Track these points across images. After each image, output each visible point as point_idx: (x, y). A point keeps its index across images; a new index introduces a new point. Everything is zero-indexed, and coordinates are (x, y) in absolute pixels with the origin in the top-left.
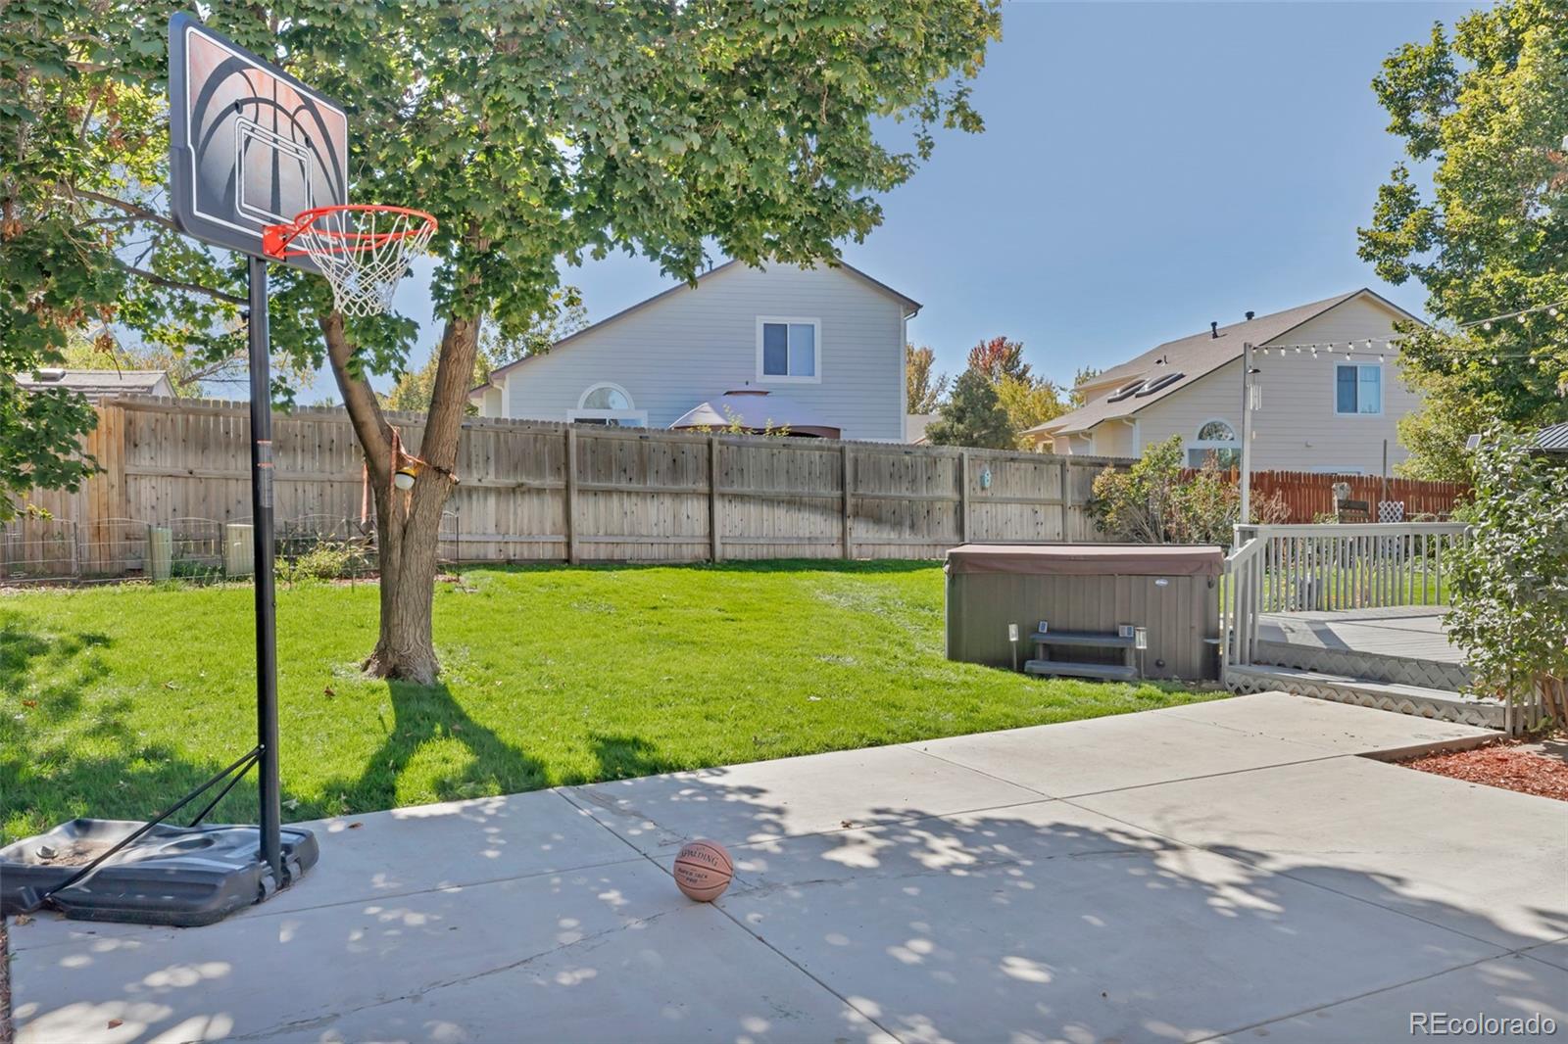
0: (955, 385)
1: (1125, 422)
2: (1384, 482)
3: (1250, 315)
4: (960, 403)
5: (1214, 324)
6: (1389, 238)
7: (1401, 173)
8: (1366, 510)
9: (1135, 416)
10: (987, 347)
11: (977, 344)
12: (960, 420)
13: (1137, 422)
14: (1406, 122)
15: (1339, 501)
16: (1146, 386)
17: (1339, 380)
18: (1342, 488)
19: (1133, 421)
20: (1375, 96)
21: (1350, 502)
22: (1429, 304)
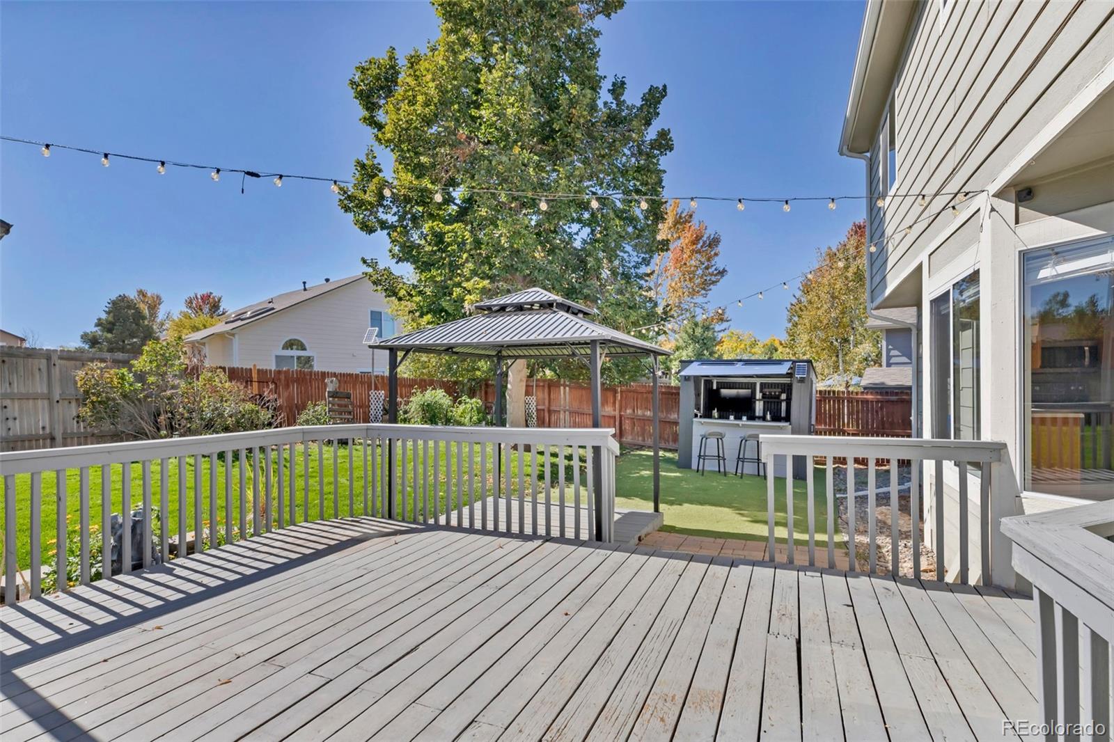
0: (108, 305)
1: (227, 335)
2: (373, 378)
3: (327, 280)
4: (111, 319)
5: (304, 283)
6: (361, 195)
7: (371, 154)
8: (349, 398)
9: (234, 331)
10: (199, 297)
11: (192, 295)
12: (110, 331)
13: (236, 336)
14: (372, 117)
15: (329, 392)
16: (249, 313)
17: (371, 319)
18: (332, 382)
19: (233, 335)
20: (352, 93)
21: (337, 393)
22: (391, 252)
